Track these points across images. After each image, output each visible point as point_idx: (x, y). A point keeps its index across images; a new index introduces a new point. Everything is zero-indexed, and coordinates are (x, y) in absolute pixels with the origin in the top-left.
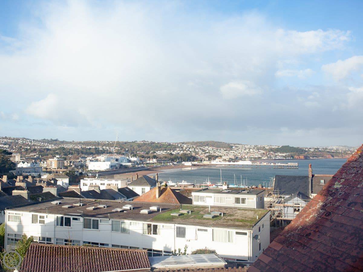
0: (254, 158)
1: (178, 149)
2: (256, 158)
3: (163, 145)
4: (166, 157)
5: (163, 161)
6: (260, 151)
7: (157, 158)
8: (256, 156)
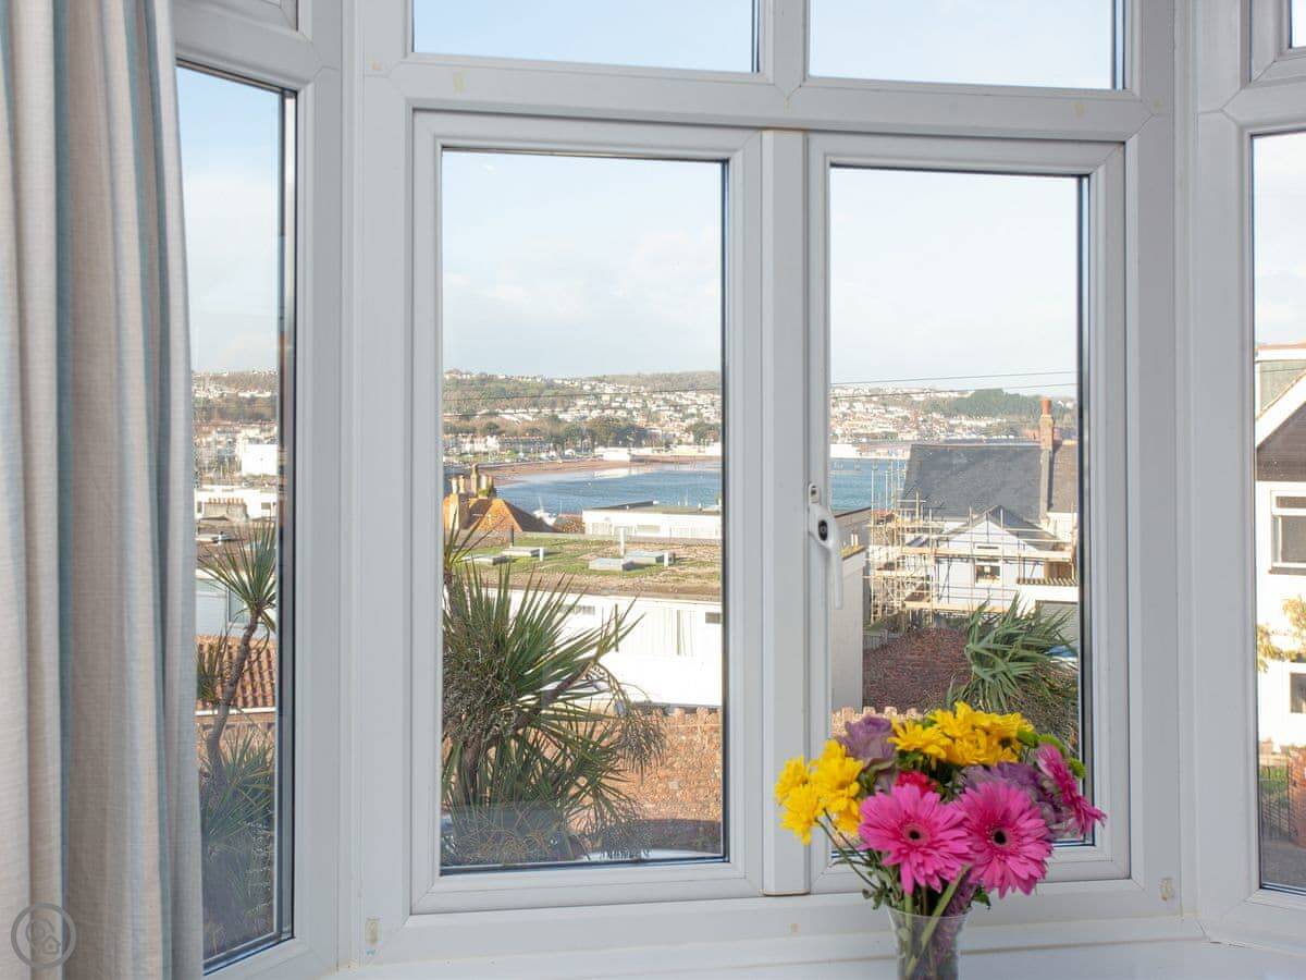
0: (867, 436)
1: (580, 402)
2: (874, 436)
3: (526, 386)
4: (533, 431)
5: (525, 443)
6: (891, 409)
7: (499, 434)
8: (877, 430)
